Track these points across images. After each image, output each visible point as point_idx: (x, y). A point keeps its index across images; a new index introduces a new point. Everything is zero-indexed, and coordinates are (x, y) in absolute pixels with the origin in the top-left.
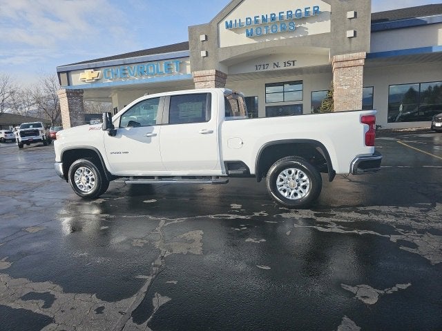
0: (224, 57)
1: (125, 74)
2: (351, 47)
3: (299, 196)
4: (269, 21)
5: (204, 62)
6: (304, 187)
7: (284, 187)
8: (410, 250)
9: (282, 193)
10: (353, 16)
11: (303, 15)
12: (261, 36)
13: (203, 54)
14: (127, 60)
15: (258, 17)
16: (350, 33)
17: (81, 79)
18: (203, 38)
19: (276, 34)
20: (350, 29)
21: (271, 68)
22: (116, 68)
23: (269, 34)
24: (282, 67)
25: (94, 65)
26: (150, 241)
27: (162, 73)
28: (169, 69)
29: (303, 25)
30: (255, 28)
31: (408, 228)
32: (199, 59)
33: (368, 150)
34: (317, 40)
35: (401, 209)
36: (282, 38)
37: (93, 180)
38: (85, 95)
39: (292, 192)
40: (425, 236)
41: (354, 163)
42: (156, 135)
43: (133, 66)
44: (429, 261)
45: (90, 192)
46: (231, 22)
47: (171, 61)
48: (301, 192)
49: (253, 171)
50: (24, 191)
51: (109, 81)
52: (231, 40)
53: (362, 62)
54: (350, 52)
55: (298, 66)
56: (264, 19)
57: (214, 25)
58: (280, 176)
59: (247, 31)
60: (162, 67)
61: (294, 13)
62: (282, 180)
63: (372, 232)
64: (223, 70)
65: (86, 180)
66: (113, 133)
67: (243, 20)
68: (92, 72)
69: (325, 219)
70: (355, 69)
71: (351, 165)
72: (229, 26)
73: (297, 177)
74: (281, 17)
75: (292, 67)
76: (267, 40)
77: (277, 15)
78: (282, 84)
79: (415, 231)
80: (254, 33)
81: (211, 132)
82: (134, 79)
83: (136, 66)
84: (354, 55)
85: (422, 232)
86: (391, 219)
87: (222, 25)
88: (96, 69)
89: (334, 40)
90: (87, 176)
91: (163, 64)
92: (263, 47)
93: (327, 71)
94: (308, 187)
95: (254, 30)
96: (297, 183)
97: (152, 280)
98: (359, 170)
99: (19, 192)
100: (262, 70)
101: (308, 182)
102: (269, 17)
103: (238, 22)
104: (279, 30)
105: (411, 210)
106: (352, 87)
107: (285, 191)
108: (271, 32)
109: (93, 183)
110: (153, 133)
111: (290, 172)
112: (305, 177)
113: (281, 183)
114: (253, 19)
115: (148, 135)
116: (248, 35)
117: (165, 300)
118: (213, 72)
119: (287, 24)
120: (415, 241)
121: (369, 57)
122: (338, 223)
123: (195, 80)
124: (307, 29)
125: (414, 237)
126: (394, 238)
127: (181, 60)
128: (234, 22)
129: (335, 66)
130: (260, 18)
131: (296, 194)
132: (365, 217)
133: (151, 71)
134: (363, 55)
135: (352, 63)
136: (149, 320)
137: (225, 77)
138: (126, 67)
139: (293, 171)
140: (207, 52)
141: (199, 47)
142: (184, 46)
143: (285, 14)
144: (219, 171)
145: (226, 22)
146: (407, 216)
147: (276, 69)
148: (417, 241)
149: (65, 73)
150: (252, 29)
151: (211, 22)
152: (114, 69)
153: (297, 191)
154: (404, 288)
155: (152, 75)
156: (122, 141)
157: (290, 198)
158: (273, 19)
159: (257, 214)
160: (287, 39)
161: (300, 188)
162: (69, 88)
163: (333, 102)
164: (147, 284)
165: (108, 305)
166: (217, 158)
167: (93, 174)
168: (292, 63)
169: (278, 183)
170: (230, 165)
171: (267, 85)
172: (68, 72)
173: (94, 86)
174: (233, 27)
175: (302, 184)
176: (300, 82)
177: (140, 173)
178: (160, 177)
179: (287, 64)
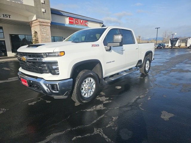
2: (44, 16)
10: (43, 3)
20: (43, 8)
24: (1, 17)
53: (49, 24)
54: (44, 19)
70: (47, 27)
75: (8, 18)
134: (50, 21)
135: (46, 24)
179: (5, 16)
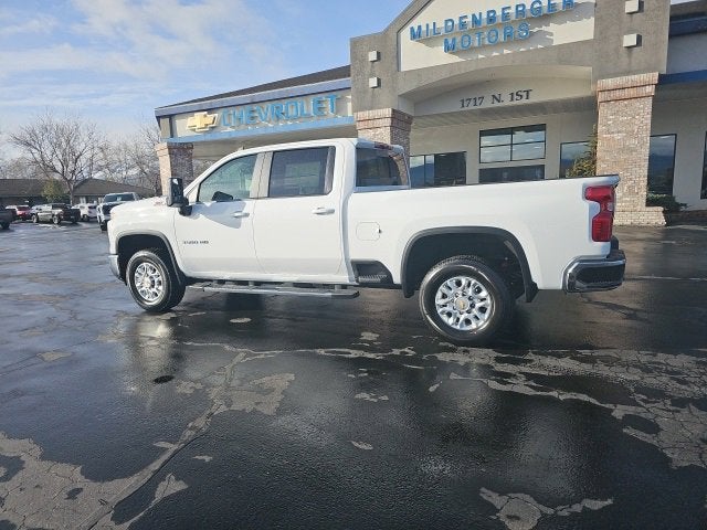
0: (407, 87)
1: (253, 118)
2: (630, 63)
3: (473, 326)
4: (484, 23)
5: (373, 96)
6: (483, 310)
7: (448, 309)
8: (641, 435)
9: (444, 318)
10: (636, 9)
11: (545, 11)
12: (471, 49)
13: (373, 82)
14: (257, 95)
15: (466, 17)
16: (630, 40)
17: (191, 127)
18: (372, 56)
19: (496, 45)
20: (630, 32)
21: (488, 104)
22: (241, 108)
23: (484, 46)
24: (507, 102)
25: (208, 105)
26: (207, 386)
27: (309, 116)
28: (320, 109)
29: (544, 28)
30: (459, 36)
31: (656, 394)
32: (365, 92)
33: (598, 249)
34: (569, 53)
35: (661, 357)
36: (506, 52)
37: (160, 283)
38: (195, 151)
39: (462, 318)
40: (685, 411)
41: (570, 271)
42: (247, 215)
43: (265, 105)
44: (670, 460)
45: (155, 301)
46: (419, 27)
47: (323, 97)
48: (476, 317)
49: (397, 279)
50: (73, 296)
51: (229, 129)
52: (419, 58)
53: (650, 90)
54: (628, 73)
55: (534, 99)
56: (476, 21)
57: (393, 35)
58: (442, 288)
59: (446, 42)
60: (309, 106)
61: (528, 7)
62: (444, 296)
63: (584, 397)
64: (406, 109)
65: (151, 284)
66: (186, 210)
67: (441, 24)
68: (205, 116)
69: (509, 368)
70: (637, 104)
71: (565, 274)
72: (415, 36)
73: (470, 292)
74: (505, 16)
75: (524, 101)
76: (480, 56)
77: (499, 13)
78: (511, 131)
79: (668, 402)
80: (458, 46)
81: (332, 212)
82: (266, 127)
83: (269, 104)
84: (635, 78)
85: (680, 403)
86: (634, 375)
87: (406, 34)
88: (210, 111)
89: (601, 53)
90: (151, 277)
91: (311, 100)
92: (472, 68)
93: (587, 109)
94: (488, 311)
95: (458, 39)
96: (469, 303)
97: (176, 452)
98: (578, 283)
99: (64, 297)
100: (471, 107)
101: (489, 301)
102: (484, 16)
103: (431, 27)
104: (501, 38)
105: (680, 361)
106: (630, 134)
107: (449, 315)
108: (487, 42)
109: (161, 288)
110: (244, 211)
111: (459, 284)
112: (484, 293)
113: (442, 302)
114: (457, 22)
115: (237, 214)
116: (447, 49)
117: (180, 486)
118: (388, 112)
119: (516, 28)
120: (658, 420)
121: (663, 80)
122: (529, 376)
123: (360, 126)
124: (552, 34)
125: (660, 413)
126: (619, 412)
127: (339, 94)
128: (424, 28)
129: (601, 97)
130: (470, 19)
131: (468, 322)
132: (585, 368)
133: (292, 112)
134: (654, 77)
135: (632, 92)
136: (136, 518)
137: (409, 120)
138: (255, 107)
139: (464, 281)
140: (379, 80)
141: (367, 70)
142: (343, 72)
143: (513, 10)
144: (344, 277)
145: (412, 29)
146: (667, 372)
147: (497, 104)
148: (664, 420)
149: (167, 117)
150: (454, 40)
151: (387, 30)
152: (237, 111)
153: (470, 317)
154: (596, 508)
155: (294, 119)
156: (200, 224)
157: (458, 327)
158: (491, 20)
159: (396, 352)
160: (514, 54)
161: (475, 311)
162: (172, 140)
163: (594, 163)
164: (165, 457)
165: (90, 487)
166: (341, 256)
167: (160, 276)
168: (524, 94)
169: (439, 301)
170: (361, 268)
171: (483, 133)
172: (171, 117)
173: (209, 137)
174: (423, 35)
175: (478, 305)
176: (542, 127)
177: (226, 276)
178: (258, 284)
179: (515, 97)
